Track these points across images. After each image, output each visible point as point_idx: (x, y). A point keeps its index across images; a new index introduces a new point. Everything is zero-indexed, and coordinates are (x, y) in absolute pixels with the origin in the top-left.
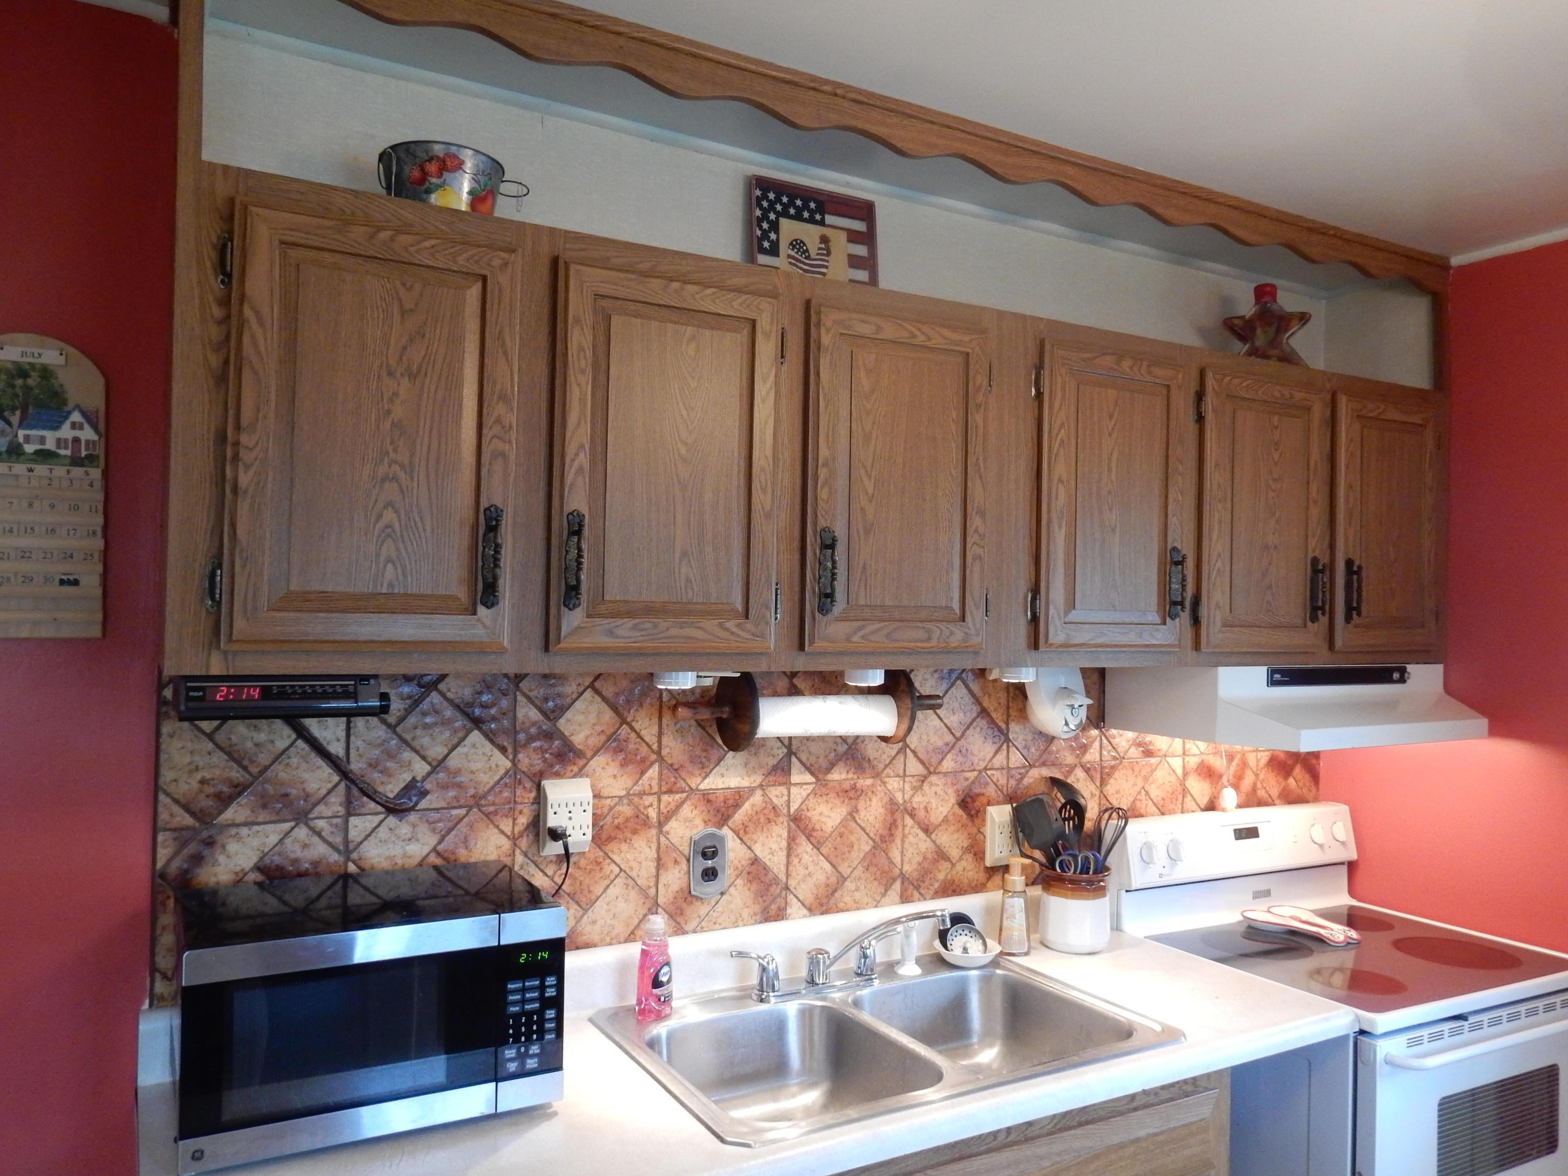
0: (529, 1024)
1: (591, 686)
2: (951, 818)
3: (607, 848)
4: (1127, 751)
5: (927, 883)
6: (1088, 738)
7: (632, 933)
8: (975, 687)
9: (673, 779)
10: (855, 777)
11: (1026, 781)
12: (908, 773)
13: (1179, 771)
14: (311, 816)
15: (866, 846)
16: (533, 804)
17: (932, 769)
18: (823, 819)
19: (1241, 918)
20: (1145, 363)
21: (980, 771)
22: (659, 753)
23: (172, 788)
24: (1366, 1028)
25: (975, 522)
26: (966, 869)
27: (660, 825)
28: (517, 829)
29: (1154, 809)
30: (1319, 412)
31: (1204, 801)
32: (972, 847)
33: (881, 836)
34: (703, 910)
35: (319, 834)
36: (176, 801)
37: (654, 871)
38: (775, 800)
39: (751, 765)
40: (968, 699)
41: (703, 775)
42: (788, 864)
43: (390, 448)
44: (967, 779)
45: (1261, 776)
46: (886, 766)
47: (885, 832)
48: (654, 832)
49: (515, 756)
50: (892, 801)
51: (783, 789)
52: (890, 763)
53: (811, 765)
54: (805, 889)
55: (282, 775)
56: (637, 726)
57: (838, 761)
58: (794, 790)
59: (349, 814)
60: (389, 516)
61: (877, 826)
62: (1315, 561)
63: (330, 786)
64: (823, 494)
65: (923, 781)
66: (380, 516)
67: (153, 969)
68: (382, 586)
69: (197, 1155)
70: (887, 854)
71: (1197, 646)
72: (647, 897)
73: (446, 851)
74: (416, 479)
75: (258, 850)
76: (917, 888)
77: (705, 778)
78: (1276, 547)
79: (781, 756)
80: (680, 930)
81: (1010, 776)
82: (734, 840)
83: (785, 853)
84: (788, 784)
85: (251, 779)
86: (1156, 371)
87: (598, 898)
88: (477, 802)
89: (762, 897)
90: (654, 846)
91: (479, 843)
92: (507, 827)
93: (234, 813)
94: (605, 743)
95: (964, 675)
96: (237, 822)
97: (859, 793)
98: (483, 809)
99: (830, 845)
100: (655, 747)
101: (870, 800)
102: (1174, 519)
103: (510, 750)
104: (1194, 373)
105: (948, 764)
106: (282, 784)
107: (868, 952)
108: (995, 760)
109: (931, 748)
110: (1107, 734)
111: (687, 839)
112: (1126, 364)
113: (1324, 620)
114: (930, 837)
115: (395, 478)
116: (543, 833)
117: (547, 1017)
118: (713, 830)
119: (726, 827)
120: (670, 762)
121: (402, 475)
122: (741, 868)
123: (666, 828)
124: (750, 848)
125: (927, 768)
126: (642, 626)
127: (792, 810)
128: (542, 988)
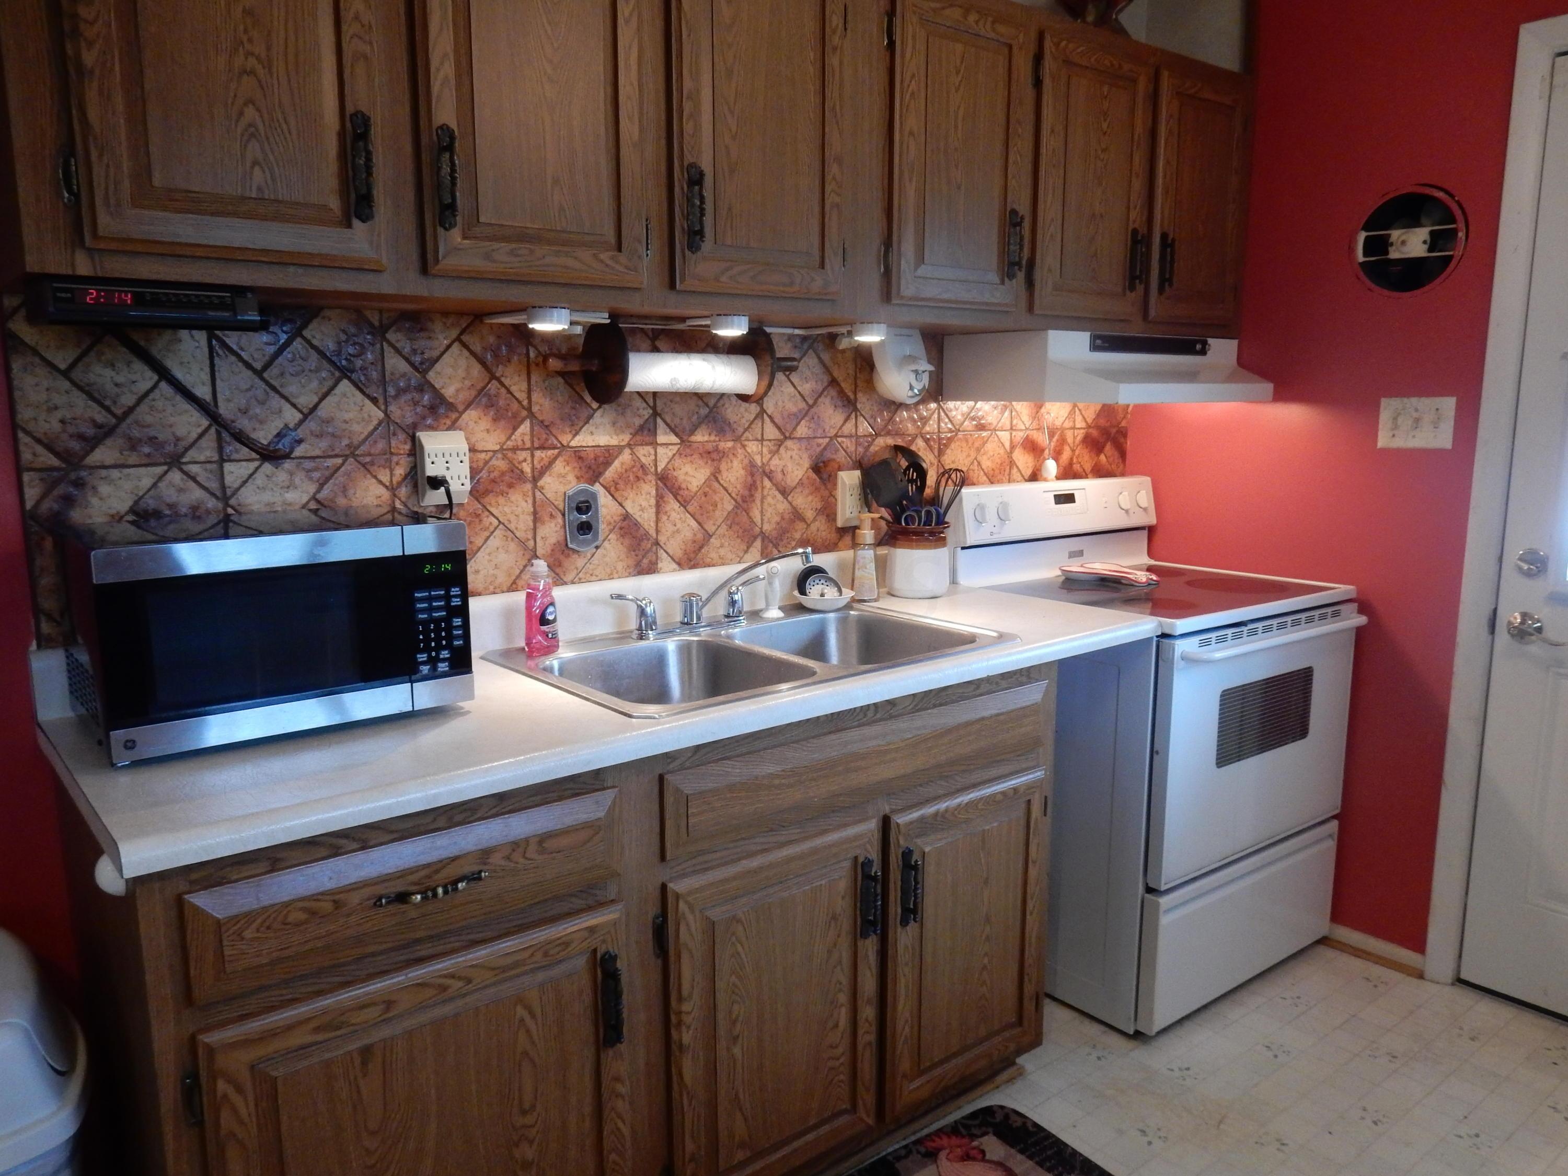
0: (438, 630)
1: (458, 339)
2: (805, 481)
3: (486, 501)
4: (962, 423)
5: (785, 541)
6: (927, 410)
7: (514, 582)
8: (826, 357)
9: (544, 436)
10: (717, 439)
11: (873, 449)
12: (765, 437)
13: (1007, 445)
14: (184, 460)
15: (729, 505)
16: (409, 455)
17: (787, 435)
18: (689, 479)
19: (1059, 573)
20: (990, 19)
21: (831, 438)
22: (529, 409)
23: (31, 427)
24: (1167, 631)
25: (833, 170)
26: (819, 528)
27: (535, 480)
28: (395, 480)
29: (985, 478)
30: (1142, 85)
31: (1028, 473)
32: (825, 508)
33: (742, 496)
34: (580, 562)
35: (194, 479)
36: (39, 441)
37: (531, 524)
38: (643, 459)
39: (618, 425)
40: (818, 369)
41: (574, 432)
42: (658, 521)
43: (245, 39)
44: (819, 445)
45: (1077, 452)
46: (746, 430)
47: (747, 493)
48: (529, 486)
49: (387, 406)
50: (752, 464)
51: (649, 449)
52: (749, 427)
53: (676, 426)
54: (675, 546)
55: (149, 419)
56: (507, 382)
57: (700, 423)
58: (660, 450)
59: (222, 460)
60: (250, 112)
61: (738, 486)
62: (1135, 232)
63: (200, 430)
64: (688, 127)
65: (780, 446)
66: (241, 114)
67: (37, 611)
68: (251, 190)
69: (129, 744)
70: (748, 514)
71: (1030, 308)
72: (526, 548)
73: (325, 499)
74: (275, 75)
75: (132, 493)
76: (776, 546)
77: (575, 436)
78: (1102, 216)
79: (646, 417)
80: (559, 581)
81: (858, 444)
82: (605, 497)
83: (654, 510)
84: (654, 444)
85: (114, 421)
86: (1001, 29)
87: (479, 548)
88: (352, 452)
89: (634, 551)
90: (530, 501)
91: (358, 492)
92: (385, 476)
93: (102, 454)
94: (476, 397)
95: (815, 344)
96: (107, 463)
97: (721, 455)
98: (358, 459)
99: (696, 504)
100: (525, 403)
101: (731, 462)
102: (1014, 182)
103: (381, 400)
104: (1033, 35)
105: (803, 430)
106: (149, 426)
107: (736, 597)
108: (844, 428)
109: (785, 414)
110: (945, 407)
111: (561, 494)
112: (972, 17)
113: (1140, 288)
114: (786, 498)
115: (252, 73)
116: (422, 482)
117: (455, 624)
118: (584, 486)
119: (597, 484)
120: (541, 418)
121: (261, 71)
122: (614, 524)
123: (541, 483)
124: (621, 505)
125: (783, 434)
126: (520, 252)
127: (659, 470)
128: (448, 598)
